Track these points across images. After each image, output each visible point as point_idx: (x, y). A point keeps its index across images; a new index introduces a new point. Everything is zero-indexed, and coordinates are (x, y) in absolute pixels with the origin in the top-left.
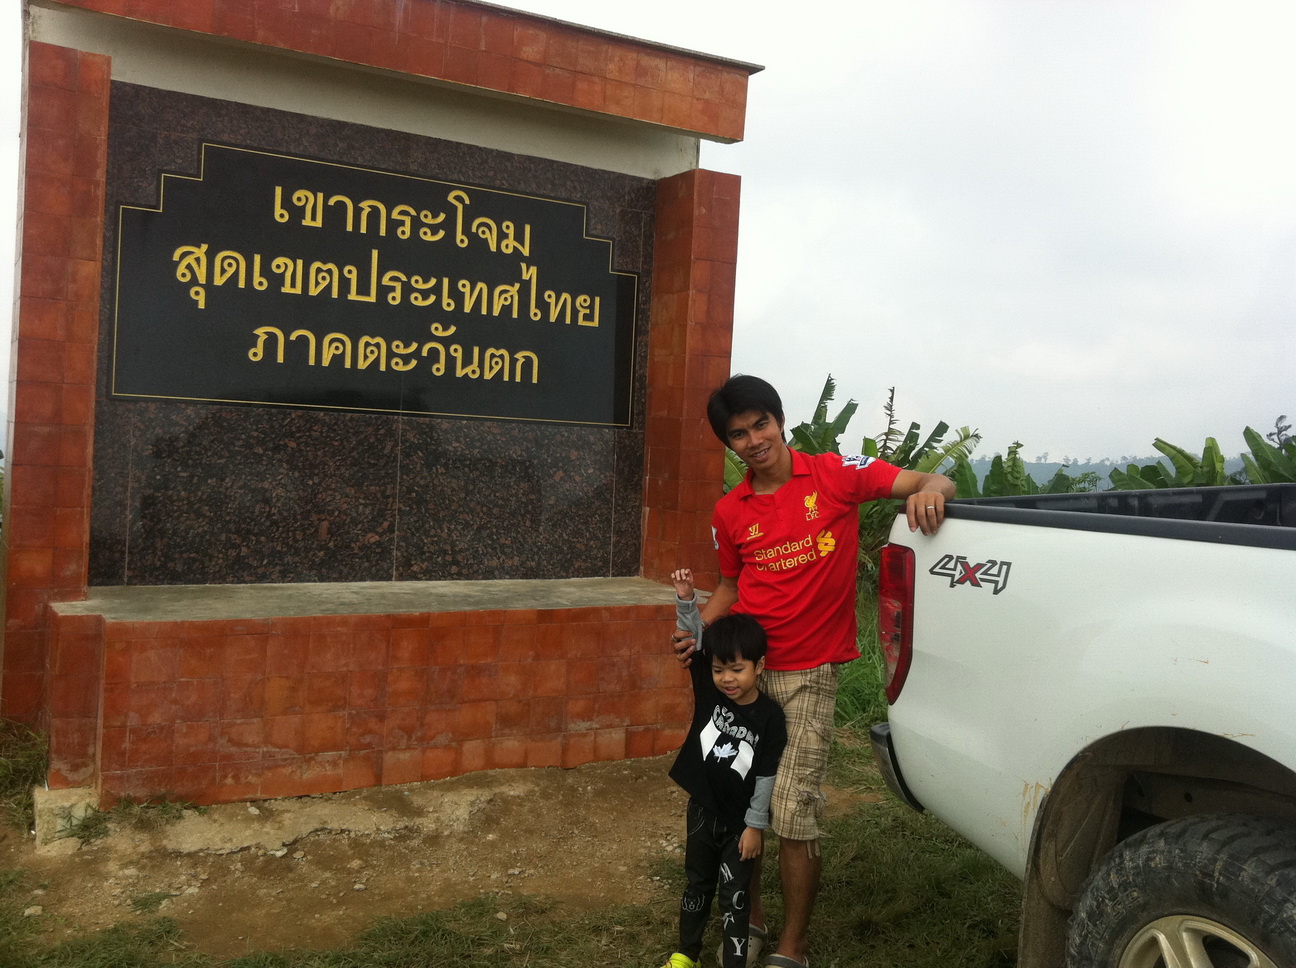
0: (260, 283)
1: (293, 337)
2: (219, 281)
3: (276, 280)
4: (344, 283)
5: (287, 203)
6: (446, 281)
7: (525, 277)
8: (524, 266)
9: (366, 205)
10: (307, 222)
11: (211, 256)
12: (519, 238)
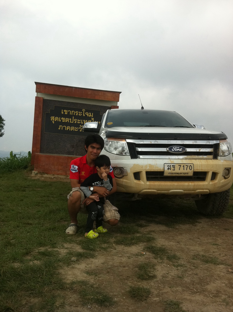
0: (60, 121)
1: (63, 127)
2: (55, 120)
3: (62, 120)
4: (70, 121)
5: (63, 112)
6: (82, 120)
7: (92, 119)
9: (72, 111)
10: (65, 114)
11: (55, 118)
12: (91, 115)
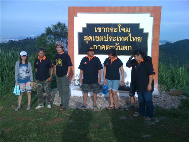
0: (94, 40)
1: (98, 46)
2: (89, 40)
3: (96, 39)
4: (104, 39)
5: (97, 30)
6: (118, 37)
8: (129, 34)
9: (107, 28)
10: (99, 31)
11: (88, 37)
12: (128, 30)
